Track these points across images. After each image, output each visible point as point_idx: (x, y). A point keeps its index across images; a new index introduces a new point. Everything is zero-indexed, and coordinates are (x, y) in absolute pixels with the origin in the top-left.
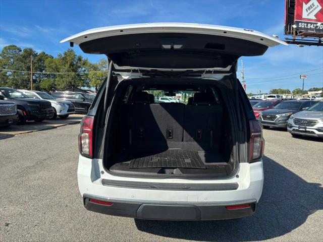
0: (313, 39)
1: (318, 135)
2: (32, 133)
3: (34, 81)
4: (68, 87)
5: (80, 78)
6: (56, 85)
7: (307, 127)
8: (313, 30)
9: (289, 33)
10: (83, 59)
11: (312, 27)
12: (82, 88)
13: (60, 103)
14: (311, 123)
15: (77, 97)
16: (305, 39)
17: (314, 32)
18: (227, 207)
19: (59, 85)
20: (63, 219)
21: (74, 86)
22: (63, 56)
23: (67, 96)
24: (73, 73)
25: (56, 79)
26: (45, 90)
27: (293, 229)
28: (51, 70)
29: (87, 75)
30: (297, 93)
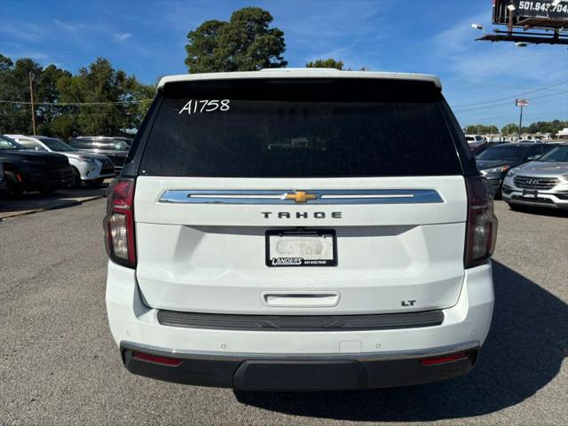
0: (543, 31)
1: (558, 204)
2: (35, 215)
3: (39, 120)
4: (101, 130)
5: (123, 111)
6: (79, 126)
7: (539, 191)
8: (544, 13)
9: (502, 21)
10: (127, 77)
11: (543, 8)
12: (128, 131)
13: (86, 158)
14: (547, 184)
15: (118, 146)
16: (530, 31)
17: (547, 17)
18: (420, 361)
19: (86, 126)
20: (88, 385)
21: (113, 127)
22: (89, 71)
23: (99, 145)
24: (110, 104)
25: (80, 116)
26: (59, 135)
27: (539, 389)
28: (68, 98)
29: (135, 106)
30: (510, 132)
